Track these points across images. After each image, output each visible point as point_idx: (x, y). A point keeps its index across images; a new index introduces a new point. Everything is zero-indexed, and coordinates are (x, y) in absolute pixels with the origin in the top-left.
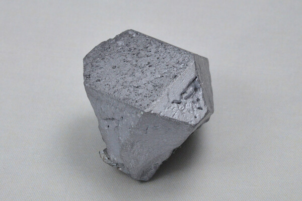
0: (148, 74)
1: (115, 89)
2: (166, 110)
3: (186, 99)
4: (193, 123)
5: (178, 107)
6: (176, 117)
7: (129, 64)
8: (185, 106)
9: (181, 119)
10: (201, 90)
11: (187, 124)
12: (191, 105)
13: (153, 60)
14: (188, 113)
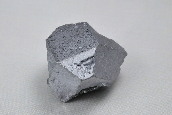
0: (74, 46)
1: (56, 47)
2: (69, 66)
3: (84, 65)
4: (82, 79)
5: (77, 67)
6: (73, 72)
7: (71, 38)
8: (81, 68)
9: (76, 74)
10: (95, 64)
11: (78, 77)
12: (85, 69)
13: (81, 40)
14: (81, 72)
